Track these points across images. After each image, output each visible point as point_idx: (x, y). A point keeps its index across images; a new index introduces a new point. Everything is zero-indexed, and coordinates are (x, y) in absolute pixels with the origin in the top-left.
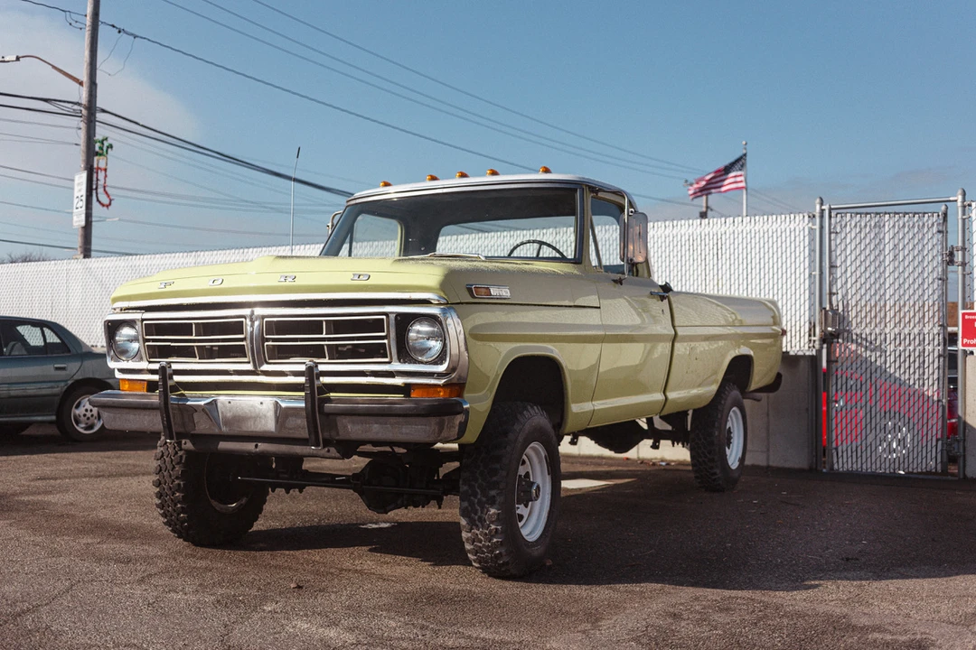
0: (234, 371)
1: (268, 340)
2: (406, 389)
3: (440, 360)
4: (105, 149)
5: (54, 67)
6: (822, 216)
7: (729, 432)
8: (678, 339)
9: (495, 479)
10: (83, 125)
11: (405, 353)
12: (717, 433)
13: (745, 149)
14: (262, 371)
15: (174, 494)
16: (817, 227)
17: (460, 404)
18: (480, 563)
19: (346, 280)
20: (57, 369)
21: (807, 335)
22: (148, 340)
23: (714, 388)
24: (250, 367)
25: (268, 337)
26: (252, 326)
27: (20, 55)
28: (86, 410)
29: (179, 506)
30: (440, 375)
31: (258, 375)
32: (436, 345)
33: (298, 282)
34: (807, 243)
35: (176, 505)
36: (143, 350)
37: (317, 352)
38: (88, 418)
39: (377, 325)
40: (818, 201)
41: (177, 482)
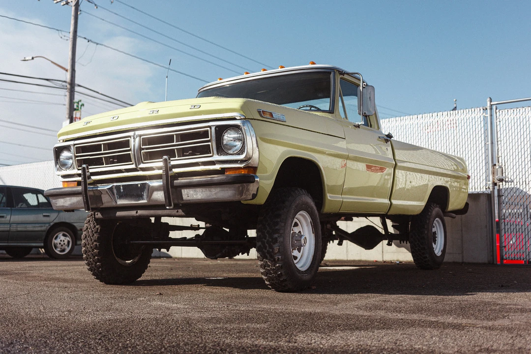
0: (125, 169)
1: (143, 149)
2: (222, 171)
3: (241, 151)
4: (80, 107)
5: (52, 62)
6: (491, 109)
7: (435, 233)
8: (397, 167)
9: (277, 227)
10: (68, 94)
11: (221, 150)
12: (426, 232)
13: (456, 103)
14: (140, 168)
15: (93, 250)
16: (488, 115)
17: (253, 178)
18: (269, 281)
19: (187, 109)
20: (44, 216)
21: (484, 181)
22: (77, 157)
23: (423, 204)
24: (133, 166)
25: (143, 147)
26: (134, 141)
27: (34, 56)
28: (61, 241)
29: (96, 258)
30: (242, 161)
31: (138, 171)
32: (239, 144)
33: (160, 113)
34: (482, 125)
35: (94, 257)
36: (74, 163)
37: (171, 154)
38: (62, 245)
39: (205, 134)
40: (488, 99)
41: (95, 243)
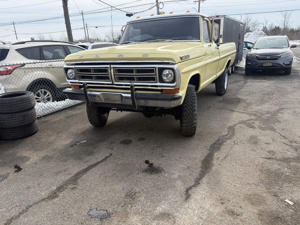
0: (106, 84)
1: (116, 75)
2: (161, 90)
3: (173, 82)
11: (162, 81)
22: (78, 74)
24: (111, 83)
26: (110, 70)
30: (172, 86)
31: (114, 85)
39: (152, 71)
